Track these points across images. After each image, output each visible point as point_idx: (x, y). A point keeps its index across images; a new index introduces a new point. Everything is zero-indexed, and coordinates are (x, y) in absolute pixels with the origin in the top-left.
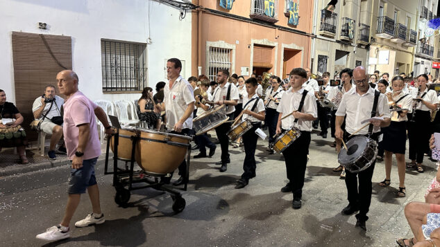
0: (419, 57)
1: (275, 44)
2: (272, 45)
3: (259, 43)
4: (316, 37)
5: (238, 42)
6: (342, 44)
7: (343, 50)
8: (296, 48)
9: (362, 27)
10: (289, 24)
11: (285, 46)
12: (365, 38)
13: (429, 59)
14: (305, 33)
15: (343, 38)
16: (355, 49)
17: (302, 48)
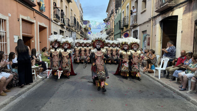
0: (81, 36)
1: (34, 21)
2: (32, 21)
3: (25, 19)
4: (52, 21)
5: (10, 15)
6: (62, 27)
7: (62, 30)
8: (44, 26)
9: (67, 19)
10: (40, 10)
11: (39, 23)
12: (69, 25)
13: (83, 37)
14: (48, 17)
15: (62, 23)
16: (66, 30)
17: (47, 27)
